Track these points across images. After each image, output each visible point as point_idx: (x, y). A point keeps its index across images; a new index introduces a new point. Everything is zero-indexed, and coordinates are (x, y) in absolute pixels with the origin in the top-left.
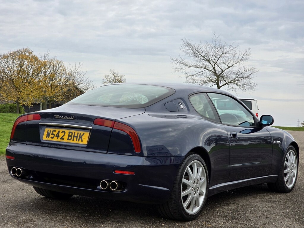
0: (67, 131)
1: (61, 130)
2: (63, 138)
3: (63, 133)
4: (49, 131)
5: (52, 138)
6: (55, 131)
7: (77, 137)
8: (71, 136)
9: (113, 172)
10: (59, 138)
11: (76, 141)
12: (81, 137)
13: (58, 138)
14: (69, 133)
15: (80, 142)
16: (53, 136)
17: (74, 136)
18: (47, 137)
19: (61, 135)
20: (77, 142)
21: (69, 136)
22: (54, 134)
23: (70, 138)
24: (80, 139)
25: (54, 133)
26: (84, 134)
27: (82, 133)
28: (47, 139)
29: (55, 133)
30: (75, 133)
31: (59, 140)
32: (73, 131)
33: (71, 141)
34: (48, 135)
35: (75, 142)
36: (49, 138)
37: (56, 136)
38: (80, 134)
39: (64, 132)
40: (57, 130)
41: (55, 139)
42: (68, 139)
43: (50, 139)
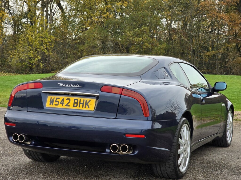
0: (72, 98)
1: (66, 97)
2: (68, 105)
3: (68, 101)
4: (53, 98)
5: (55, 105)
6: (59, 98)
7: (83, 104)
8: (77, 103)
9: (124, 136)
10: (64, 105)
11: (83, 107)
12: (87, 104)
13: (62, 105)
14: (75, 100)
15: (87, 109)
16: (57, 103)
17: (80, 103)
18: (50, 105)
19: (66, 102)
20: (84, 109)
21: (74, 103)
22: (58, 102)
23: (75, 105)
24: (87, 106)
25: (58, 100)
26: (90, 101)
27: (88, 99)
28: (51, 106)
29: (60, 101)
30: (80, 100)
31: (64, 107)
32: (79, 98)
33: (77, 108)
34: (52, 102)
35: (81, 108)
36: (52, 105)
37: (61, 103)
38: (86, 101)
39: (69, 99)
40: (61, 97)
41: (60, 106)
42: (74, 106)
43: (54, 106)
